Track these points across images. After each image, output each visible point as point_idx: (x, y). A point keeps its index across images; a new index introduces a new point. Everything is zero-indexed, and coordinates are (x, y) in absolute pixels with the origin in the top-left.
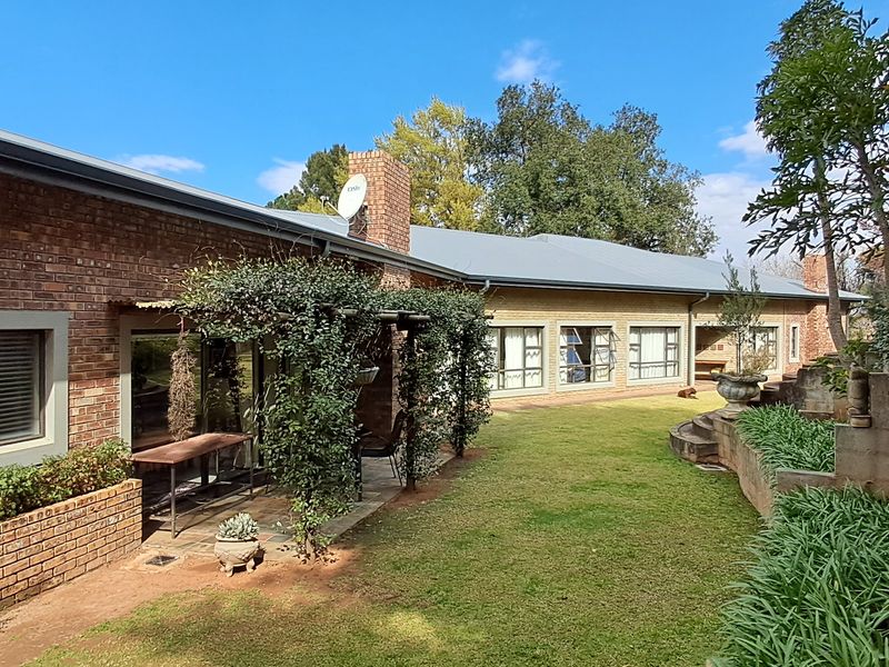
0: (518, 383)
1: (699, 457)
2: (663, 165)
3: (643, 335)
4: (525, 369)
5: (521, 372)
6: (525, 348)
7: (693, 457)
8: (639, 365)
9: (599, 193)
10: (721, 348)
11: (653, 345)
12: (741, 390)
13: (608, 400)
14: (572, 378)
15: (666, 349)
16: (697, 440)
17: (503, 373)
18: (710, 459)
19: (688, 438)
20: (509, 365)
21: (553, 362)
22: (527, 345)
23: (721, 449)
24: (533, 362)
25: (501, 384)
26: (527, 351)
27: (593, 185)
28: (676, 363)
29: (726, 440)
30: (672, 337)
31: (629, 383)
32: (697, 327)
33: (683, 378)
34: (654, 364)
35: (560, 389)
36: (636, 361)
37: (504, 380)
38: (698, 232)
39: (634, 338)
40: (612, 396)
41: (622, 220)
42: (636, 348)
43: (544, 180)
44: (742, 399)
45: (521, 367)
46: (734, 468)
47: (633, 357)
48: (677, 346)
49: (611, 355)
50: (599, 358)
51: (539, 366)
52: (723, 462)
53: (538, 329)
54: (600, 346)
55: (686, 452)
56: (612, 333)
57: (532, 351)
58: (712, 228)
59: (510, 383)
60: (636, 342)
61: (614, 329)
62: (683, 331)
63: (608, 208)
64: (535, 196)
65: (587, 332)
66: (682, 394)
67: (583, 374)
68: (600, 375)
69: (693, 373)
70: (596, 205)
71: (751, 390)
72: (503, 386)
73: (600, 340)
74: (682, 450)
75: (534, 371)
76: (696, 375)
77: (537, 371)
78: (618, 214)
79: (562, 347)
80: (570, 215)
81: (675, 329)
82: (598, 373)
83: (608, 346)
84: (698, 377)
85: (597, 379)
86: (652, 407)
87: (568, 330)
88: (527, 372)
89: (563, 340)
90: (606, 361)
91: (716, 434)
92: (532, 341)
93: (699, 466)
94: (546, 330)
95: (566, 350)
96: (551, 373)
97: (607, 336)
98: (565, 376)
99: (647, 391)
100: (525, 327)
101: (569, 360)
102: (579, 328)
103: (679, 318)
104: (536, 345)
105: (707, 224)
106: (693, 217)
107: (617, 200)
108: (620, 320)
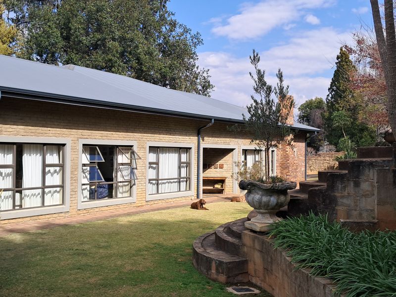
0: (38, 201)
1: (228, 277)
2: (173, 24)
3: (161, 155)
4: (44, 187)
5: (40, 191)
6: (45, 165)
7: (222, 278)
8: (157, 182)
9: (122, 39)
10: (221, 167)
11: (169, 164)
12: (272, 199)
13: (129, 214)
14: (93, 195)
15: (180, 168)
16: (224, 257)
17: (20, 192)
18: (240, 278)
19: (213, 254)
20: (26, 183)
21: (74, 179)
22: (47, 162)
23: (251, 267)
24: (54, 179)
25: (18, 203)
26: (47, 169)
27: (117, 33)
28: (188, 179)
29: (257, 257)
30: (184, 157)
31: (149, 198)
32: (204, 149)
33: (193, 192)
34: (169, 181)
35: (82, 206)
36: (155, 178)
37: (21, 199)
38: (198, 81)
39: (152, 157)
40: (134, 210)
41: (141, 64)
42: (154, 166)
43: (74, 25)
44: (273, 209)
45: (40, 185)
46: (269, 290)
47: (152, 174)
48: (188, 165)
49: (132, 172)
50: (121, 176)
51: (61, 184)
52: (254, 281)
53: (59, 147)
54: (122, 164)
55: (214, 271)
56: (133, 153)
57: (52, 169)
58: (209, 79)
59: (27, 203)
60: (155, 161)
61: (135, 149)
62: (194, 152)
63: (130, 53)
64: (67, 38)
65: (109, 151)
66: (194, 206)
67: (105, 191)
68: (121, 192)
69: (202, 188)
70: (120, 49)
71: (282, 198)
72: (21, 206)
73: (122, 158)
74: (209, 269)
75: (55, 189)
76: (204, 190)
77: (58, 189)
78: (138, 59)
79: (84, 165)
80: (98, 56)
81: (187, 150)
82: (121, 189)
83: (130, 164)
84: (205, 192)
85: (119, 195)
86: (170, 220)
87: (90, 149)
88: (47, 190)
89: (85, 159)
90: (127, 178)
91: (245, 249)
92: (53, 158)
93: (230, 290)
94: (68, 149)
95: (88, 168)
96: (72, 190)
97: (128, 155)
98: (86, 193)
99: (164, 205)
100: (45, 144)
101: (92, 178)
102: (102, 147)
103: (189, 141)
104: (57, 162)
105: (205, 75)
106: (195, 69)
107: (137, 47)
108: (140, 141)
